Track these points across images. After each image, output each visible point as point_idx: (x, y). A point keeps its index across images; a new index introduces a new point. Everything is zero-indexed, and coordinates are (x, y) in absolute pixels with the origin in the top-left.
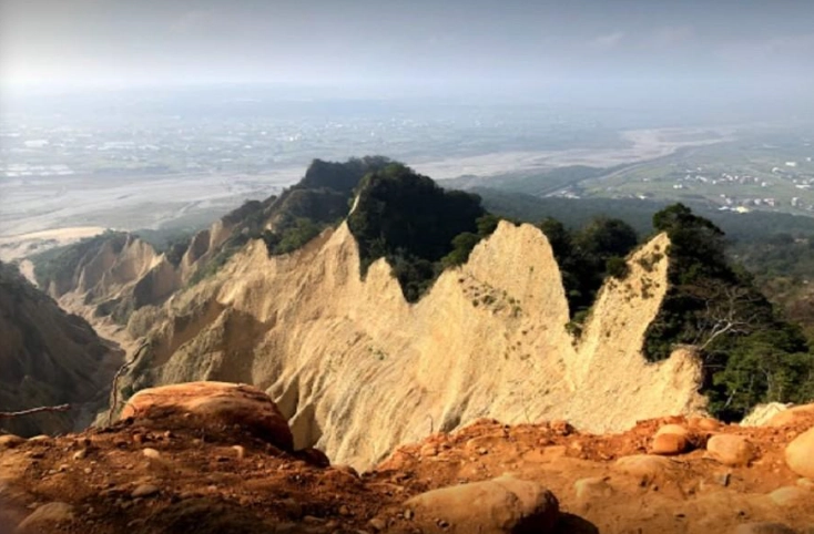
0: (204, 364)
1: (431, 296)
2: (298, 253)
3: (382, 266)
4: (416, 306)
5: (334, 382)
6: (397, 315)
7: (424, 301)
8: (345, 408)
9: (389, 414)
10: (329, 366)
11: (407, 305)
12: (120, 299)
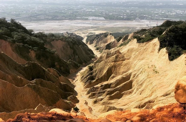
0: (108, 64)
1: (177, 60)
2: (145, 43)
3: (164, 50)
4: (172, 62)
5: (141, 76)
6: (165, 63)
7: (175, 61)
8: (141, 83)
9: (152, 87)
10: (142, 72)
11: (169, 61)
12: (102, 47)
